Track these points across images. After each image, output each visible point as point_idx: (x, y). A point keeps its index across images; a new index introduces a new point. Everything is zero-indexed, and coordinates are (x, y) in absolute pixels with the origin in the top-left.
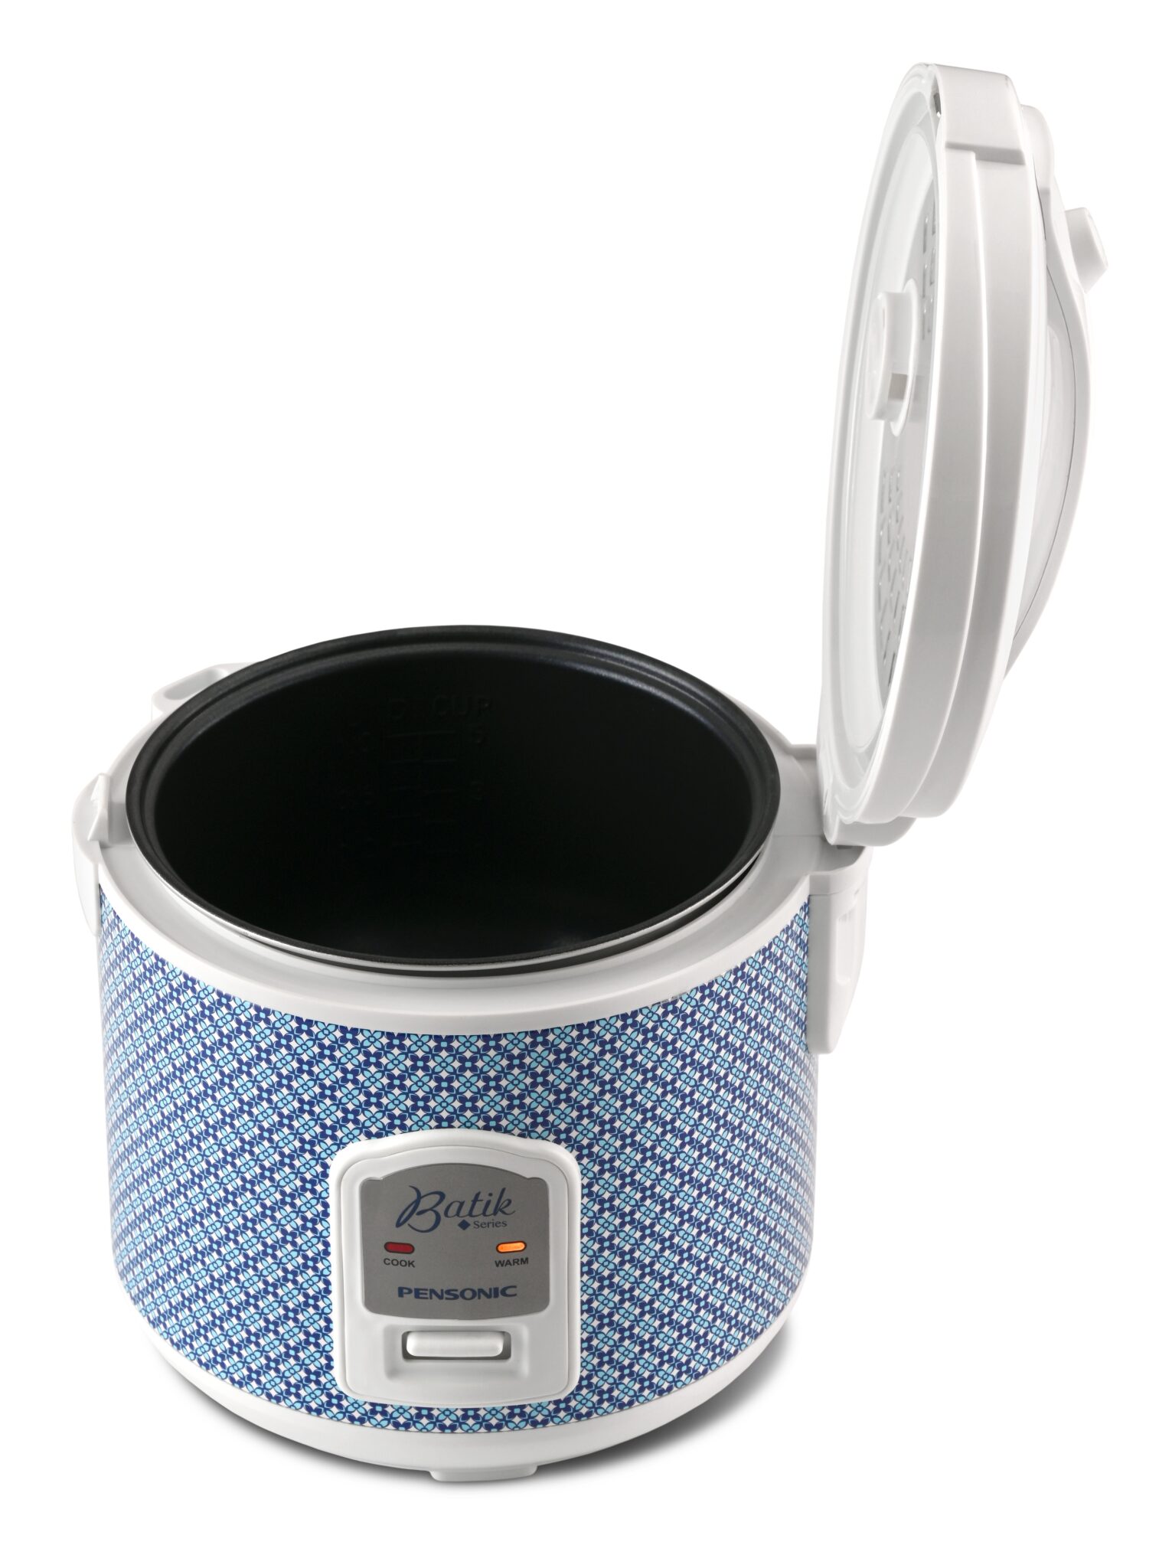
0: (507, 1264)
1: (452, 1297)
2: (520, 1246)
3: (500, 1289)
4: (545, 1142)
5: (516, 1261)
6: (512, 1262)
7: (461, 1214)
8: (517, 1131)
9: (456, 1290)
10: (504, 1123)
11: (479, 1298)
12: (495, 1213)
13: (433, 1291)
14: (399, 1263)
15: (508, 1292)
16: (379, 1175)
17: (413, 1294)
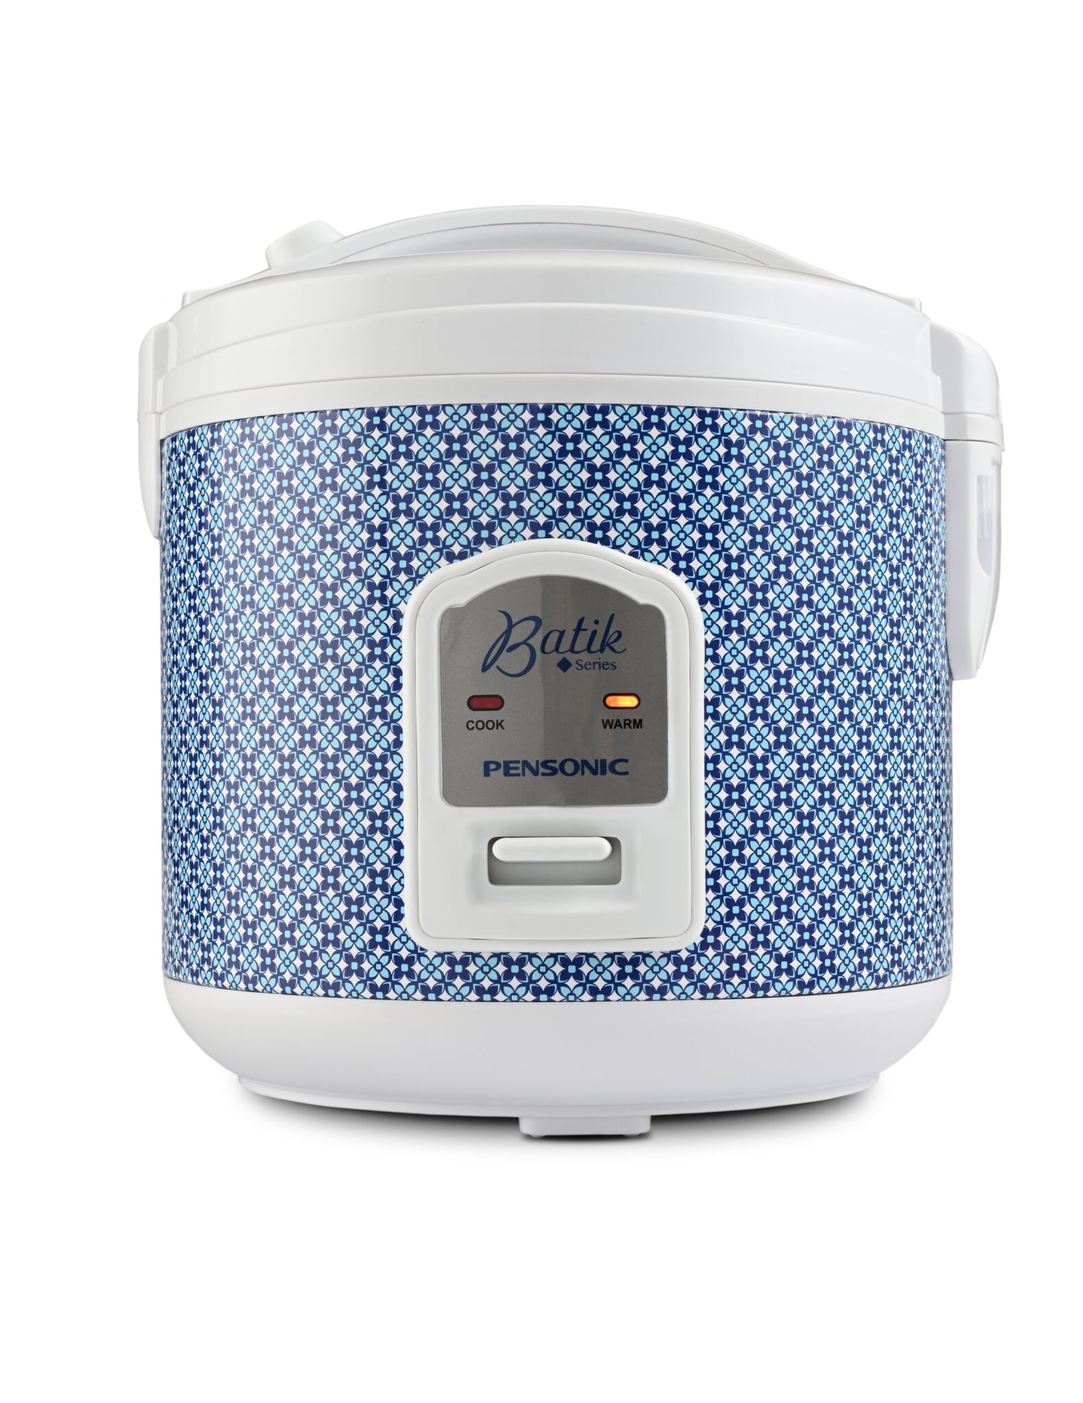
0: (616, 726)
1: (549, 771)
2: (630, 702)
3: (608, 763)
4: (661, 567)
5: (627, 723)
6: (623, 725)
7: (561, 650)
8: (627, 548)
9: (555, 761)
10: (612, 534)
11: (583, 774)
12: (602, 650)
13: (526, 764)
14: (485, 725)
15: (618, 767)
16: (461, 600)
17: (501, 770)
